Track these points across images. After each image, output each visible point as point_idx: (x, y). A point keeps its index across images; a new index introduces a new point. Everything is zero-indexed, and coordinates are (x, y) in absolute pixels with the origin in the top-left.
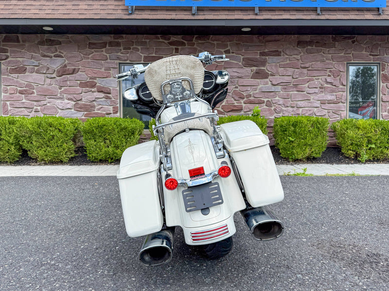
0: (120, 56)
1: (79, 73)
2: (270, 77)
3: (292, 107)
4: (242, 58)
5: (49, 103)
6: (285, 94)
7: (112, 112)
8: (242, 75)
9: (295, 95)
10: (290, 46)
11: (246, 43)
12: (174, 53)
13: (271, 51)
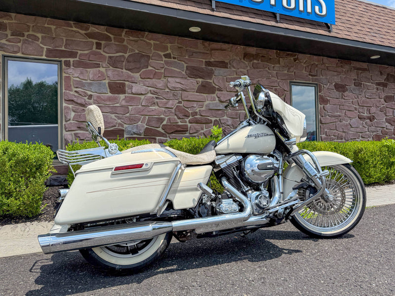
0: (5, 44)
2: (217, 92)
4: (185, 66)
6: (233, 112)
8: (187, 88)
10: (236, 58)
11: (190, 49)
12: (94, 49)
13: (217, 62)
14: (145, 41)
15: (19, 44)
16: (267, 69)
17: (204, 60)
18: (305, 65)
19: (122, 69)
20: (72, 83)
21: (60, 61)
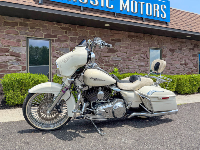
0: (28, 32)
2: (116, 52)
3: (126, 68)
7: (21, 70)
8: (103, 51)
9: (128, 62)
10: (125, 37)
11: (105, 33)
12: (64, 34)
13: (116, 39)
14: (85, 30)
15: (33, 32)
16: (139, 42)
17: (111, 38)
18: (156, 40)
19: (76, 43)
20: (55, 49)
21: (50, 39)
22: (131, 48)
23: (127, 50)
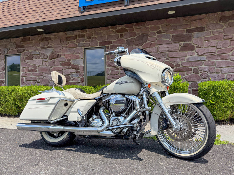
0: (85, 43)
1: (61, 57)
2: (196, 49)
3: (216, 73)
4: (171, 36)
5: (45, 77)
6: (210, 62)
7: (80, 82)
8: (172, 49)
9: (219, 62)
10: (212, 22)
11: (174, 24)
12: (119, 38)
13: (195, 28)
14: (145, 27)
15: (89, 42)
17: (185, 29)
19: (133, 45)
21: (105, 47)
22: (225, 37)
23: (218, 42)
